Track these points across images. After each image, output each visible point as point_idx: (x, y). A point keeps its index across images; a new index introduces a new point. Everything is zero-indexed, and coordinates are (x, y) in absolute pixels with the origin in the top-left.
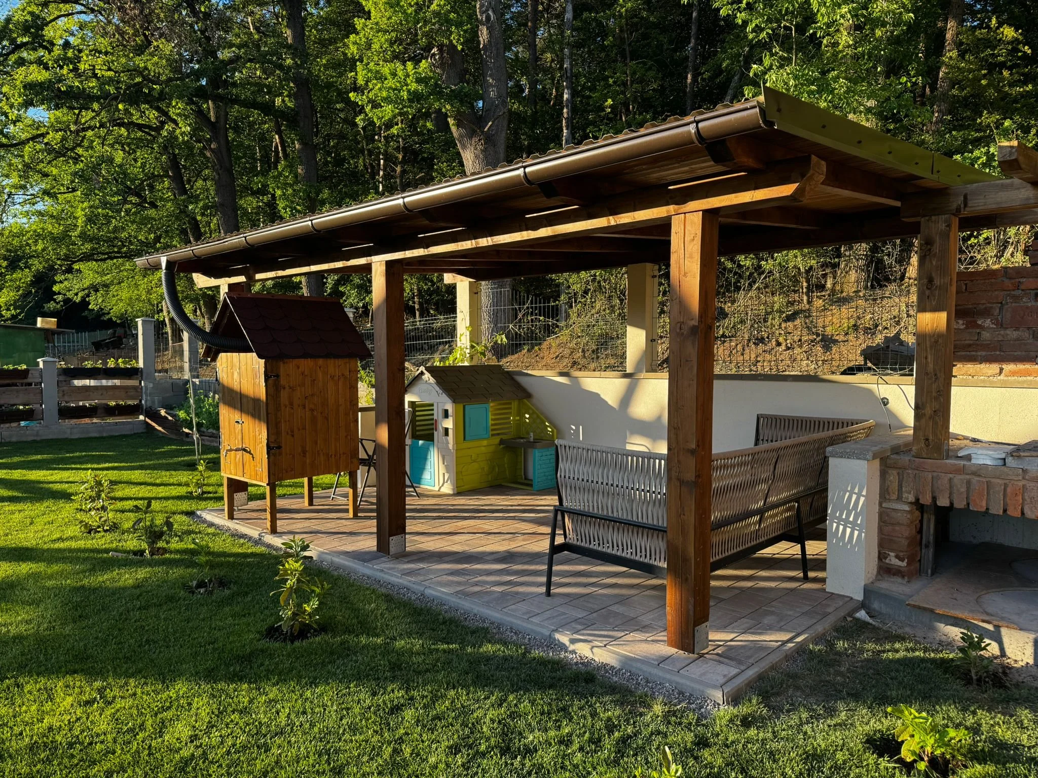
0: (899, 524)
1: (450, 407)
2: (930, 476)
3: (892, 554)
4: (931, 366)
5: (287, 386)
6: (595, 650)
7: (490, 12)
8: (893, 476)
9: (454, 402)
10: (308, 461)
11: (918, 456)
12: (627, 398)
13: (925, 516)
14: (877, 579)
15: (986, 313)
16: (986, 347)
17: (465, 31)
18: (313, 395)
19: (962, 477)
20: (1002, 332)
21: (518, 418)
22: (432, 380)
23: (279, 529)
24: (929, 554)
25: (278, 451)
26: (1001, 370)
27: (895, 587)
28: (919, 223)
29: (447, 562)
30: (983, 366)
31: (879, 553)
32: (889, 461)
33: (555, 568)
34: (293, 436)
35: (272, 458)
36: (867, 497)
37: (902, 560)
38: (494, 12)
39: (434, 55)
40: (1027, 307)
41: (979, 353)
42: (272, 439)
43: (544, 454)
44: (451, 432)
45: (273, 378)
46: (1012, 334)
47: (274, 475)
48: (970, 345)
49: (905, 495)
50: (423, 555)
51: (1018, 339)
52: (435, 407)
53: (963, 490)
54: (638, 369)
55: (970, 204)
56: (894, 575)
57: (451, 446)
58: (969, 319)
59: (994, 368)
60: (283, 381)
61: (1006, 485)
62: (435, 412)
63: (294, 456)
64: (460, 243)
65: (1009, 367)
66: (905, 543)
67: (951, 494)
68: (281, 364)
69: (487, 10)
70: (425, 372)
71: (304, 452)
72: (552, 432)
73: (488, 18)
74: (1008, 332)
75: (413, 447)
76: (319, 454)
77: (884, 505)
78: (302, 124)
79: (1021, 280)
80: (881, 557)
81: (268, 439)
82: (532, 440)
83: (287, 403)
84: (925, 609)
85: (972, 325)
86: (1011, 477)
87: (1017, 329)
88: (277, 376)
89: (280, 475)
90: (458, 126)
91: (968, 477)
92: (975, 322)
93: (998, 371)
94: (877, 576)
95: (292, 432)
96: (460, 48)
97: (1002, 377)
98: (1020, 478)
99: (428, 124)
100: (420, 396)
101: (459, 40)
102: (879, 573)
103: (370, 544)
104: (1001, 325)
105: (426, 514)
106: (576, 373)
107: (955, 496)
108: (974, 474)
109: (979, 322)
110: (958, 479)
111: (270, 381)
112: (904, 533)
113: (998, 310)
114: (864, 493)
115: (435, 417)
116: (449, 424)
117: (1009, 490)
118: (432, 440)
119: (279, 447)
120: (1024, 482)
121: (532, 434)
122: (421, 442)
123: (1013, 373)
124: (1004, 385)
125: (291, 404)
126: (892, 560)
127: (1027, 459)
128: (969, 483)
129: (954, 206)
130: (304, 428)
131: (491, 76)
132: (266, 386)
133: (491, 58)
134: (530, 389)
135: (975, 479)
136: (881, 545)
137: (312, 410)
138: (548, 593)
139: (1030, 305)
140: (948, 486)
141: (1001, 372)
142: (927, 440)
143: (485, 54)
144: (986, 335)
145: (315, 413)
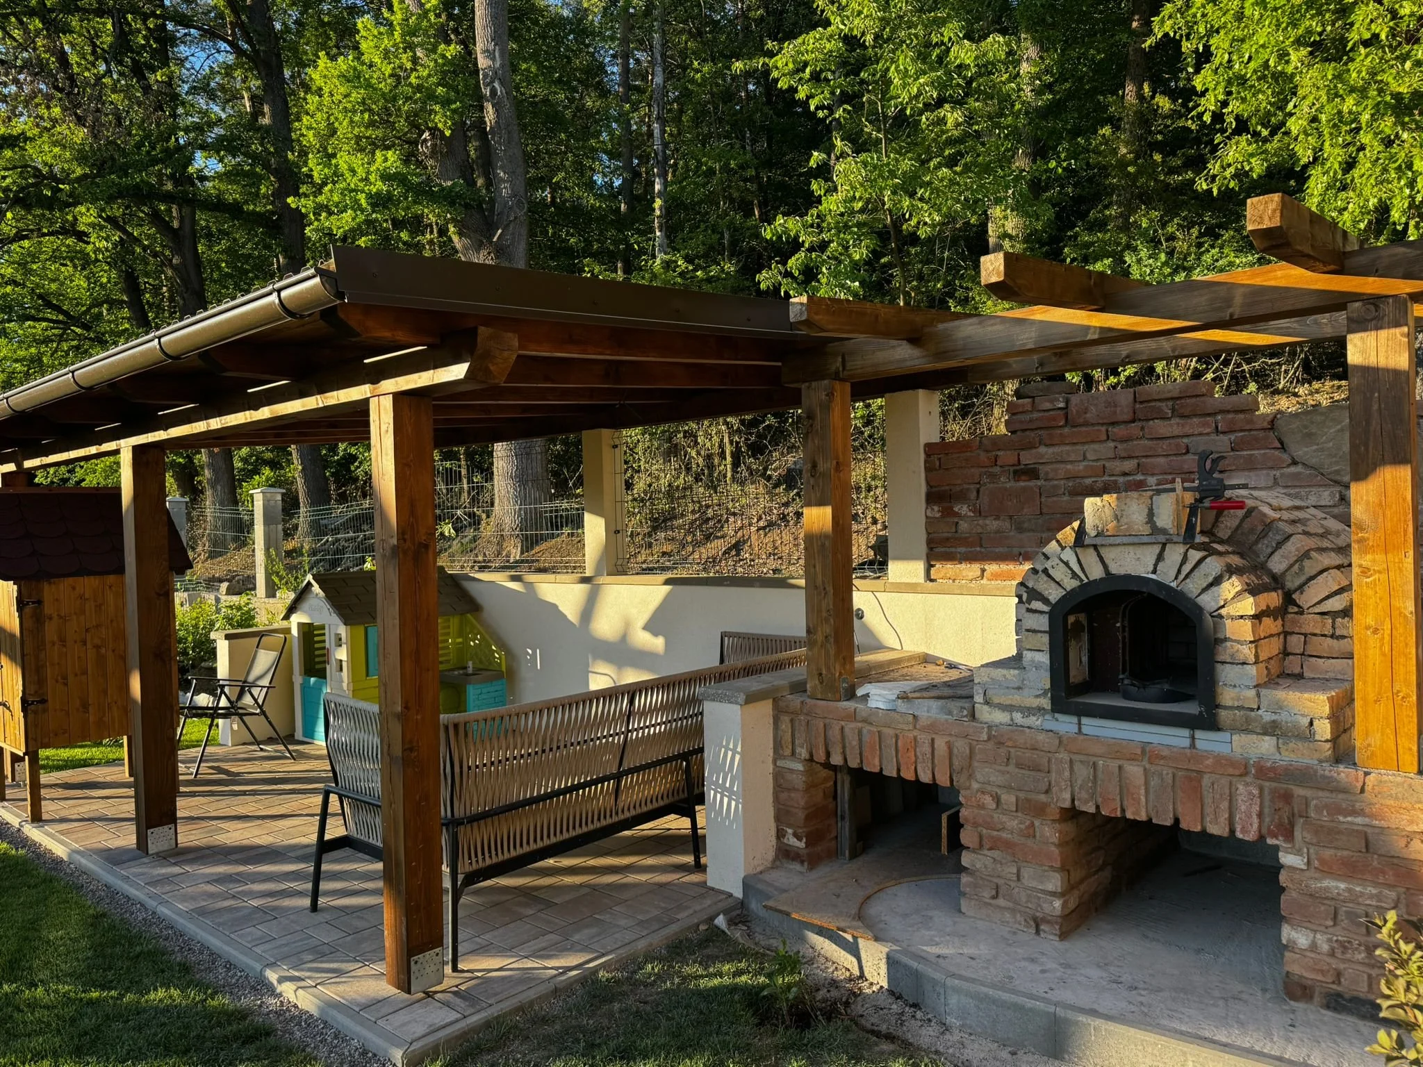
0: (795, 789)
1: (342, 630)
2: (822, 725)
3: (790, 831)
4: (820, 576)
5: (55, 615)
6: (300, 992)
7: (496, 85)
8: (785, 725)
9: (345, 624)
10: (91, 719)
11: (813, 697)
12: (588, 612)
13: (839, 776)
14: (773, 867)
15: (962, 497)
16: (964, 541)
17: (454, 111)
18: (98, 626)
19: (853, 725)
20: (981, 522)
21: (460, 640)
22: (322, 594)
23: (45, 817)
24: (845, 829)
25: (40, 706)
26: (983, 571)
27: (792, 877)
28: (799, 390)
29: (229, 863)
30: (963, 566)
31: (778, 831)
32: (781, 703)
33: (324, 867)
34: (66, 684)
35: (30, 716)
36: (742, 754)
37: (800, 839)
38: (502, 84)
39: (425, 140)
40: (1006, 489)
41: (959, 550)
42: (32, 689)
43: (484, 691)
44: (345, 665)
45: (31, 605)
46: (992, 524)
47: (35, 740)
48: (948, 539)
49: (798, 750)
50: (207, 852)
51: (997, 532)
52: (327, 631)
53: (855, 743)
54: (598, 572)
55: (849, 365)
56: (793, 859)
57: (345, 685)
58: (946, 505)
59: (972, 569)
60: (48, 609)
61: (897, 737)
62: (327, 637)
63: (68, 713)
64: (194, 425)
65: (992, 568)
66: (801, 815)
67: (844, 747)
68: (46, 586)
69: (492, 82)
70: (313, 582)
71: (85, 706)
72: (500, 658)
73: (493, 92)
74: (988, 522)
75: (304, 687)
76: (110, 708)
77: (779, 763)
78: (286, 231)
79: (999, 453)
80: (780, 834)
81: (24, 692)
82: (470, 670)
83: (55, 639)
84: (780, 911)
85: (948, 513)
86: (901, 726)
87: (997, 518)
88: (39, 602)
89: (46, 740)
90: (460, 234)
91: (860, 725)
92: (951, 508)
93: (979, 573)
94: (774, 861)
95: (65, 678)
96: (448, 133)
97: (984, 581)
98: (911, 727)
99: (402, 235)
100: (310, 616)
101: (446, 123)
102: (777, 858)
103: (127, 838)
104: (979, 513)
105: (274, 787)
106: (531, 577)
107: (848, 752)
108: (865, 721)
109: (956, 509)
110: (850, 727)
111: (28, 610)
112: (799, 801)
113: (975, 493)
114: (739, 749)
115: (327, 645)
116: (342, 654)
117: (900, 743)
118: (325, 677)
119: (43, 701)
120: (916, 733)
121: (470, 664)
122: (313, 680)
123: (996, 576)
124: (983, 592)
125: (63, 641)
126: (792, 841)
127: (917, 701)
128: (860, 733)
129: (833, 368)
130: (85, 673)
131: (502, 168)
132: (20, 617)
133: (500, 144)
134: (480, 599)
135: (866, 729)
136: (778, 819)
137: (97, 647)
138: (314, 907)
139: (1008, 485)
140: (839, 737)
141: (982, 576)
142: (820, 674)
143: (493, 139)
144: (964, 526)
145: (103, 651)
